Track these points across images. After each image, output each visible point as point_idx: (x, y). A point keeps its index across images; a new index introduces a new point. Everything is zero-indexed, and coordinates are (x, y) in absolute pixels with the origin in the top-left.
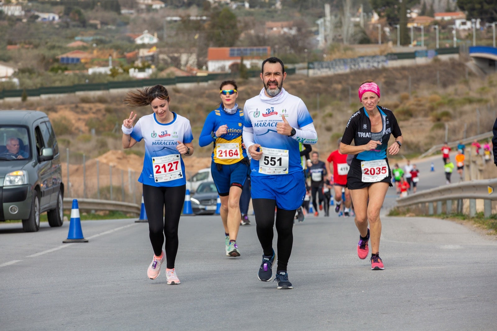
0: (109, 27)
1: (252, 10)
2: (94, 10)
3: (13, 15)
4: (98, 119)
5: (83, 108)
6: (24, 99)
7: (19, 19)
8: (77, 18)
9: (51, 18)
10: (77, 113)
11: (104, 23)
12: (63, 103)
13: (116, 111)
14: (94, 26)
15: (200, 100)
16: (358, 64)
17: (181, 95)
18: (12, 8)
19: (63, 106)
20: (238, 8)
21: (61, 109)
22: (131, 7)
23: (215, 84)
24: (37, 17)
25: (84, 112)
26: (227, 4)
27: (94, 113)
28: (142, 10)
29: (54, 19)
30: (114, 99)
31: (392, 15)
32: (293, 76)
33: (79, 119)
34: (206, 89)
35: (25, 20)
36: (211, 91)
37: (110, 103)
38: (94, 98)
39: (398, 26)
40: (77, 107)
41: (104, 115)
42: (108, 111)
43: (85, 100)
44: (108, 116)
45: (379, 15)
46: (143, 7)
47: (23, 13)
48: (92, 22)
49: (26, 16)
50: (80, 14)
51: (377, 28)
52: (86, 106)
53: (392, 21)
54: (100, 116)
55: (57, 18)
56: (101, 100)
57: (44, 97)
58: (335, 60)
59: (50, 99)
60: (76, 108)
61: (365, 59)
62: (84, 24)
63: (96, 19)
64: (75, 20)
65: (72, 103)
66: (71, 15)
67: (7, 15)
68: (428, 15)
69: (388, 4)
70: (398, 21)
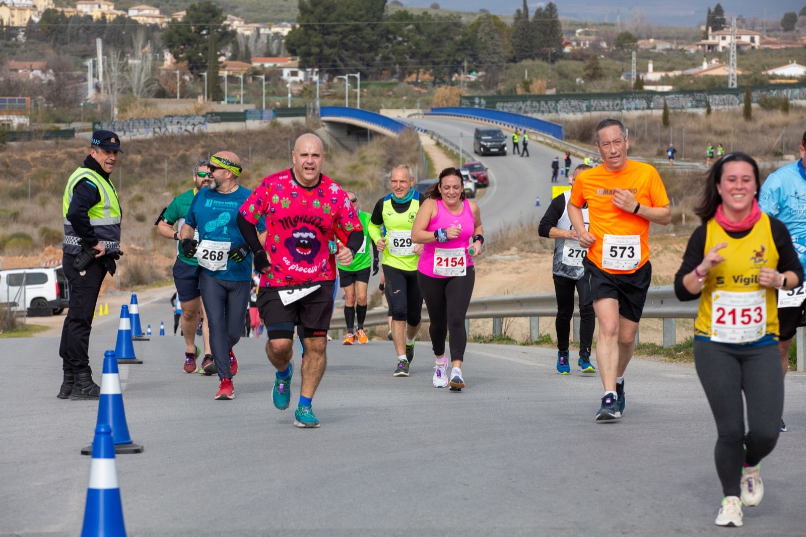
16: (165, 126)
31: (194, 58)
32: (70, 141)
39: (205, 74)
45: (176, 56)
51: (175, 75)
53: (195, 67)
58: (131, 119)
61: (175, 120)
68: (243, 60)
69: (189, 41)
70: (204, 67)
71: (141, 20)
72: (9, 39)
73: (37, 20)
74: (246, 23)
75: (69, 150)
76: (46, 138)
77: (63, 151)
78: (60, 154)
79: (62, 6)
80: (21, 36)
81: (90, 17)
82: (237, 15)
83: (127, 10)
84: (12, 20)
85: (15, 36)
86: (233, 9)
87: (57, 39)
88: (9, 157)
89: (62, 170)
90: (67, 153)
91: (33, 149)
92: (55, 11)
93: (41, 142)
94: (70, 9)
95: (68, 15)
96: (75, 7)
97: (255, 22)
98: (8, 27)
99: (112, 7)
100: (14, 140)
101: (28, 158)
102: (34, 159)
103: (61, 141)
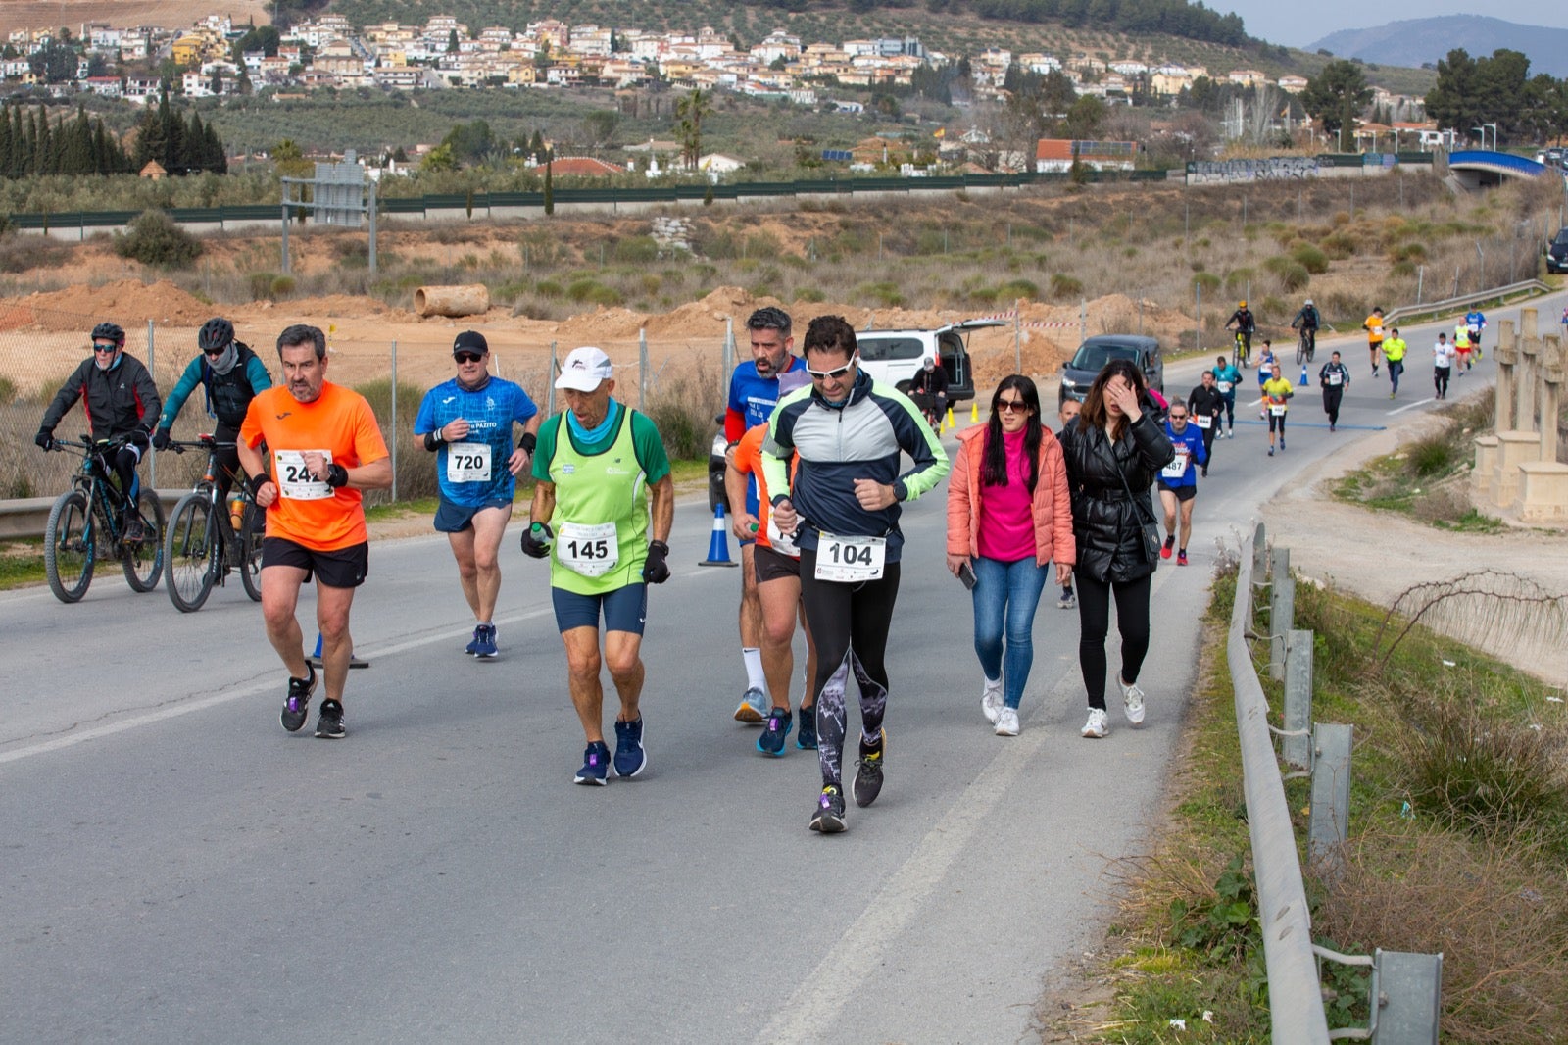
0: (932, 122)
1: (1137, 108)
2: (914, 100)
3: (801, 103)
4: (826, 238)
5: (803, 219)
6: (708, 201)
7: (809, 109)
8: (888, 108)
9: (853, 109)
10: (792, 227)
11: (925, 117)
12: (770, 210)
13: (857, 226)
14: (912, 121)
15: (1001, 215)
16: (1270, 168)
17: (971, 204)
18: (803, 93)
19: (769, 216)
20: (1118, 104)
21: (766, 219)
22: (967, 98)
23: (1029, 189)
24: (835, 106)
25: (805, 227)
26: (1103, 98)
27: (820, 229)
28: (981, 101)
29: (857, 109)
30: (857, 207)
31: (1331, 117)
32: (1161, 184)
33: (795, 238)
34: (1012, 197)
35: (817, 111)
36: (1021, 201)
37: (849, 214)
38: (823, 203)
39: (1339, 131)
40: (793, 217)
41: (837, 233)
42: (845, 226)
43: (807, 207)
44: (844, 233)
45: (1312, 116)
46: (984, 97)
47: (817, 100)
48: (907, 114)
49: (819, 104)
50: (892, 103)
51: (1309, 133)
52: (809, 216)
53: (1329, 125)
54: (830, 234)
55: (861, 108)
56: (835, 208)
57: (742, 199)
58: (1230, 160)
59: (752, 203)
60: (791, 219)
61: (1281, 163)
62: (896, 116)
63: (914, 111)
64: (885, 112)
65: (787, 211)
66: (880, 103)
67: (792, 102)
68: (1382, 123)
69: (1326, 101)
70: (1339, 125)
71: (1289, 90)
72: (1161, 106)
73: (1189, 87)
74: (1391, 94)
75: (1158, 193)
76: (1133, 179)
77: (1151, 194)
78: (1146, 198)
79: (1215, 75)
80: (1174, 104)
81: (1240, 85)
82: (1383, 87)
83: (1277, 81)
84: (1165, 87)
85: (1168, 102)
86: (1380, 82)
87: (1206, 106)
88: (1088, 200)
89: (1148, 216)
90: (1155, 196)
91: (1117, 192)
92: (1206, 79)
93: (1126, 184)
94: (1223, 78)
95: (1219, 84)
96: (1228, 76)
97: (1401, 93)
98: (1162, 95)
99: (1263, 77)
100: (1095, 181)
101: (1110, 201)
102: (1116, 202)
103: (1149, 183)
